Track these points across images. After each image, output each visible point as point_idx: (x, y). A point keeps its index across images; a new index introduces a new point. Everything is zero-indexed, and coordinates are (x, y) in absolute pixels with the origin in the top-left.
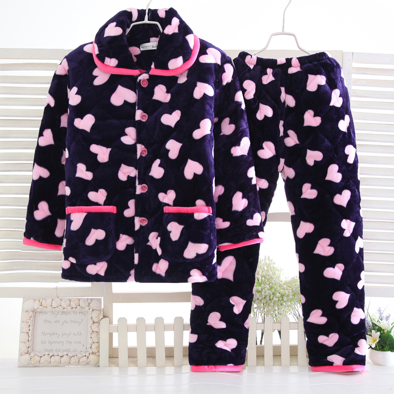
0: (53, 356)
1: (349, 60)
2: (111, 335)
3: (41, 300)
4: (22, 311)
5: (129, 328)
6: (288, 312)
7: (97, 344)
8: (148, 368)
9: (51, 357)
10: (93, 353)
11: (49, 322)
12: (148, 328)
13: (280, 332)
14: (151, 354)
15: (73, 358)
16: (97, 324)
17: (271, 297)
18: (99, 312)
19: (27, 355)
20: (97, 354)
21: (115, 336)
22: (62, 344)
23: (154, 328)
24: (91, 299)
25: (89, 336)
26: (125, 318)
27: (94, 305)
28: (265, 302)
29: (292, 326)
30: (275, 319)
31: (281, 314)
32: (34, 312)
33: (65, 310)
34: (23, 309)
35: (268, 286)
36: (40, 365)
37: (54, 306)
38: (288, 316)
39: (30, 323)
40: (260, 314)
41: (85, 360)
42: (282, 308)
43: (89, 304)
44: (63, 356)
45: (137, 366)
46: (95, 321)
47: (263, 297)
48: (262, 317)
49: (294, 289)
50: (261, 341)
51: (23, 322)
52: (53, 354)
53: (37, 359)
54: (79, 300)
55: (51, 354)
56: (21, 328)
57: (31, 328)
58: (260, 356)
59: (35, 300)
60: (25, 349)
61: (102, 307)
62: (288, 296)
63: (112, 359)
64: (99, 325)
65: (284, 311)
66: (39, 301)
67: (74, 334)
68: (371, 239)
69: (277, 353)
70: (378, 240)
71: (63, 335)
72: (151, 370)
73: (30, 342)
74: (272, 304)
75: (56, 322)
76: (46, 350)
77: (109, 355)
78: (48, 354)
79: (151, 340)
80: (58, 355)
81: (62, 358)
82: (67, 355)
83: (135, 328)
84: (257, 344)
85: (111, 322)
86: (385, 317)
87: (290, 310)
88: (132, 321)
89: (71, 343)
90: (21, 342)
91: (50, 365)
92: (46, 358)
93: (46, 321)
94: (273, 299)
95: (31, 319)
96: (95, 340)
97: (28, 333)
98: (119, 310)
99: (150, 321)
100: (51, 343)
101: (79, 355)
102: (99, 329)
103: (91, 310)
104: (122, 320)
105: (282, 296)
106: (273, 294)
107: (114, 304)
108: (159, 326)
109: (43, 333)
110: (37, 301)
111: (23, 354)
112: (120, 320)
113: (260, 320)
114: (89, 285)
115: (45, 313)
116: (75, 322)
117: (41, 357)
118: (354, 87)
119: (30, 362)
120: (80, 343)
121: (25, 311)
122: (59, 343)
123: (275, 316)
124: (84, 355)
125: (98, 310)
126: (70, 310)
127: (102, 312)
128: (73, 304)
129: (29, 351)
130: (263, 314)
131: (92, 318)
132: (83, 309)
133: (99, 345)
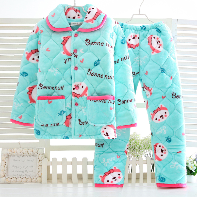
0: (18, 178)
1: (175, 23)
2: (48, 168)
3: (11, 149)
4: (2, 155)
5: (58, 163)
6: (142, 155)
8: (68, 184)
9: (17, 179)
10: (39, 177)
11: (16, 160)
12: (68, 163)
15: (28, 179)
16: (41, 162)
17: (135, 147)
18: (42, 155)
19: (4, 177)
20: (41, 177)
21: (51, 167)
22: (23, 172)
23: (71, 163)
24: (39, 149)
25: (37, 168)
26: (55, 158)
27: (40, 152)
28: (133, 149)
31: (139, 156)
32: (8, 155)
33: (25, 154)
34: (2, 154)
35: (134, 142)
36: (11, 183)
37: (18, 152)
38: (142, 157)
39: (6, 161)
41: (35, 180)
43: (37, 151)
44: (23, 178)
45: (62, 183)
47: (132, 147)
48: (132, 158)
50: (131, 171)
51: (2, 160)
52: (18, 177)
53: (10, 179)
55: (17, 177)
56: (1, 164)
57: (6, 163)
58: (130, 179)
59: (8, 149)
60: (3, 175)
61: (45, 153)
62: (142, 146)
63: (48, 180)
67: (29, 167)
68: (189, 117)
70: (192, 117)
71: (23, 167)
72: (70, 185)
73: (6, 171)
74: (135, 151)
75: (20, 160)
76: (14, 175)
77: (47, 178)
78: (15, 177)
79: (69, 170)
80: (20, 178)
81: (23, 179)
82: (25, 177)
83: (61, 163)
84: (129, 173)
85: (49, 160)
88: (59, 160)
89: (27, 171)
90: (1, 171)
91: (16, 183)
92: (14, 179)
93: (14, 160)
95: (6, 159)
97: (5, 166)
99: (69, 159)
100: (17, 171)
101: (32, 178)
102: (42, 164)
103: (38, 154)
107: (51, 151)
108: (74, 162)
109: (13, 166)
110: (9, 150)
111: (2, 177)
112: (53, 159)
113: (131, 160)
114: (38, 141)
115: (14, 156)
116: (30, 161)
117: (11, 178)
118: (178, 38)
119: (6, 181)
120: (32, 171)
121: (3, 155)
122: (21, 171)
123: (137, 157)
124: (35, 177)
125: (42, 154)
126: (28, 154)
127: (44, 155)
128: (29, 151)
129: (5, 175)
130: (132, 156)
131: (39, 158)
132: (34, 154)
133: (42, 173)
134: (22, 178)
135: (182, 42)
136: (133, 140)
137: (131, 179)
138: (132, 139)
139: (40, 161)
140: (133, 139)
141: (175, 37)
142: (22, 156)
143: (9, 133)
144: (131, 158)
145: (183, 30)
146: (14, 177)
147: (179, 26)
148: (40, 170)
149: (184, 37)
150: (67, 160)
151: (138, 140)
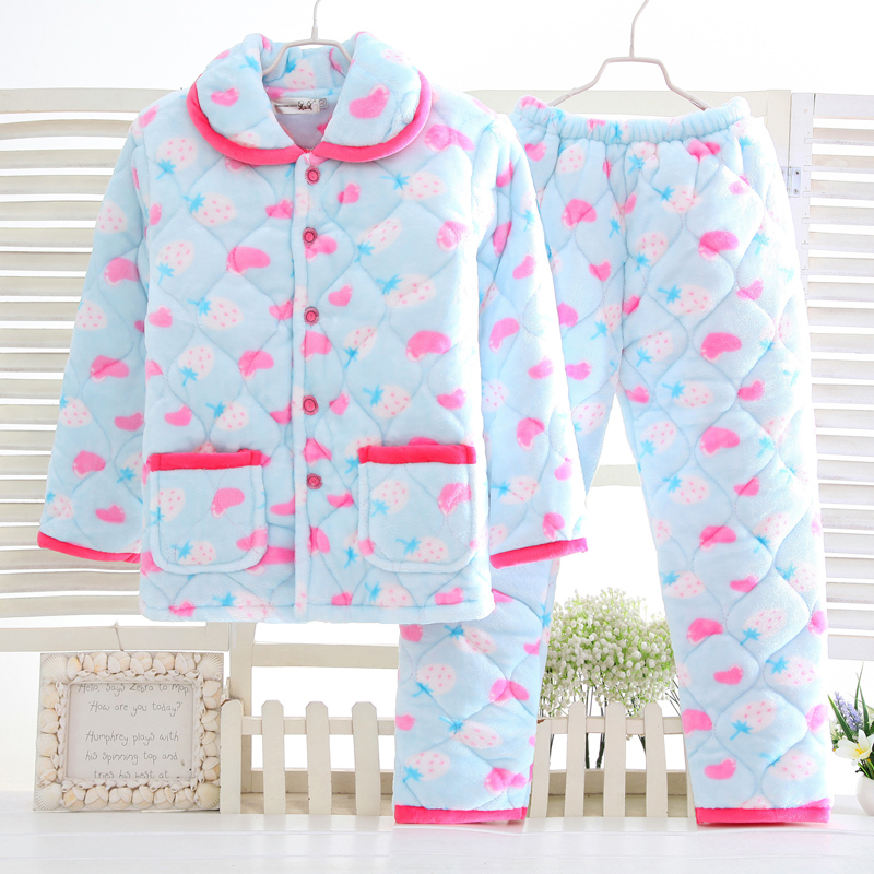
0: (115, 787)
1: (806, 111)
2: (247, 742)
3: (81, 657)
4: (42, 684)
5: (290, 726)
6: (658, 694)
7: (215, 761)
9: (109, 791)
11: (104, 708)
12: (333, 727)
13: (643, 740)
14: (344, 788)
15: (161, 791)
16: (213, 714)
17: (621, 660)
18: (218, 685)
19: (55, 785)
20: (216, 783)
21: (258, 743)
22: (135, 760)
23: (350, 727)
24: (202, 655)
25: (197, 741)
26: (277, 702)
27: (207, 667)
28: (604, 669)
29: (668, 726)
31: (642, 699)
32: (69, 683)
33: (140, 679)
34: (42, 678)
35: (609, 634)
36: (85, 809)
37: (112, 669)
38: (659, 702)
39: (62, 711)
40: (594, 697)
41: (189, 797)
42: (645, 686)
43: (196, 665)
44: (137, 788)
45: (307, 812)
46: (209, 706)
47: (599, 657)
48: (600, 704)
50: (599, 761)
51: (43, 708)
52: (113, 785)
53: (80, 794)
54: (175, 655)
55: (110, 784)
56: (41, 723)
57: (62, 722)
58: (594, 794)
59: (68, 658)
60: (50, 773)
61: (227, 674)
62: (658, 656)
63: (248, 797)
64: (219, 716)
65: (649, 691)
66: (78, 658)
67: (161, 738)
69: (635, 790)
71: (135, 739)
73: (61, 756)
75: (119, 708)
76: (98, 775)
77: (242, 788)
78: (104, 784)
80: (126, 786)
81: (136, 791)
82: (146, 785)
83: (303, 726)
84: (588, 766)
85: (247, 711)
88: (295, 709)
89: (154, 757)
90: (40, 756)
91: (107, 808)
92: (100, 792)
93: (96, 706)
95: (63, 701)
97: (55, 734)
98: (267, 684)
99: (340, 710)
100: (108, 758)
101: (175, 786)
102: (219, 727)
103: (200, 679)
104: (273, 707)
105: (645, 657)
106: (624, 651)
107: (255, 670)
109: (91, 735)
110: (73, 659)
111: (46, 782)
112: (268, 705)
113: (596, 711)
115: (93, 686)
116: (163, 708)
117: (87, 790)
118: (816, 175)
119: (62, 801)
120: (175, 757)
121: (48, 683)
122: (126, 758)
123: (630, 703)
124: (187, 784)
125: (216, 680)
126: (152, 679)
128: (160, 666)
129: (60, 776)
130: (602, 698)
131: (202, 698)
132: (181, 676)
133: (219, 764)
134: (133, 789)
135: (832, 196)
136: (602, 624)
137: (602, 794)
138: (597, 623)
139: (207, 709)
140: (602, 621)
141: (802, 173)
142: (128, 688)
143: (76, 589)
144: (595, 704)
145: (838, 143)
146: (99, 782)
147: (819, 123)
148: (211, 751)
149: (842, 171)
151: (637, 627)
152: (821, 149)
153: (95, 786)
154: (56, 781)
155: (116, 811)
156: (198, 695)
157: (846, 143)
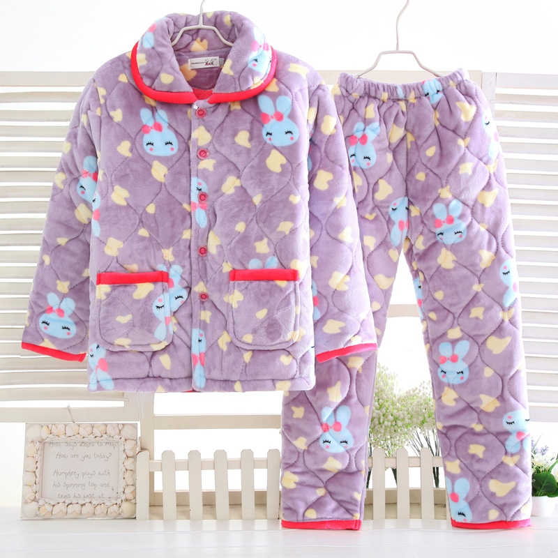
0: (71, 504)
1: (491, 83)
2: (152, 476)
3: (50, 426)
4: (26, 442)
5: (179, 466)
6: (405, 442)
7: (133, 488)
8: (205, 522)
9: (67, 506)
11: (64, 456)
12: (204, 465)
13: (395, 471)
14: (209, 502)
15: (99, 506)
16: (131, 460)
17: (381, 420)
18: (134, 442)
19: (34, 503)
20: (133, 501)
21: (158, 476)
22: (83, 487)
23: (213, 465)
24: (123, 425)
25: (121, 476)
26: (171, 451)
27: (127, 433)
29: (411, 462)
30: (386, 452)
31: (395, 445)
32: (42, 442)
33: (85, 440)
34: (26, 438)
36: (53, 517)
37: (68, 434)
38: (405, 447)
39: (38, 458)
41: (116, 511)
42: (396, 437)
43: (120, 431)
44: (84, 504)
45: (189, 518)
46: (129, 455)
49: (410, 409)
51: (27, 456)
52: (70, 502)
53: (49, 508)
54: (106, 425)
55: (68, 502)
56: (25, 465)
57: (38, 465)
59: (42, 427)
60: (31, 495)
61: (139, 435)
62: (403, 419)
63: (154, 509)
64: (135, 460)
65: (399, 440)
66: (48, 427)
67: (99, 474)
71: (83, 475)
72: (209, 524)
73: (38, 485)
75: (73, 456)
76: (60, 496)
77: (150, 503)
78: (64, 502)
79: (208, 482)
80: (78, 503)
81: (84, 507)
82: (90, 502)
83: (186, 465)
85: (151, 457)
86: (539, 451)
87: (407, 440)
88: (181, 455)
89: (95, 485)
90: (25, 485)
91: (66, 517)
92: (61, 507)
93: (59, 455)
94: (383, 422)
95: (39, 452)
96: (130, 482)
97: (34, 472)
99: (208, 455)
100: (67, 486)
101: (107, 504)
102: (135, 467)
103: (123, 439)
104: (168, 454)
105: (396, 419)
106: (384, 415)
107: (156, 432)
108: (220, 462)
109: (56, 472)
110: (45, 428)
111: (29, 501)
112: (164, 453)
114: (121, 404)
115: (58, 443)
116: (100, 457)
117: (54, 506)
119: (38, 513)
120: (108, 485)
121: (30, 442)
122: (78, 486)
124: (115, 502)
125: (133, 439)
127: (139, 443)
129: (37, 497)
131: (124, 450)
132: (111, 438)
133: (135, 489)
134: (82, 505)
135: (506, 136)
139: (127, 457)
142: (78, 445)
143: (43, 383)
145: (510, 103)
146: (61, 501)
147: (499, 91)
149: (512, 120)
150: (203, 457)
152: (500, 107)
153: (58, 503)
154: (34, 500)
155: (71, 518)
156: (122, 449)
157: (515, 103)
